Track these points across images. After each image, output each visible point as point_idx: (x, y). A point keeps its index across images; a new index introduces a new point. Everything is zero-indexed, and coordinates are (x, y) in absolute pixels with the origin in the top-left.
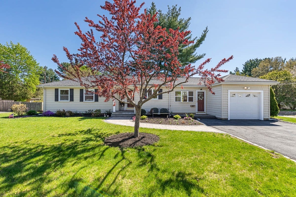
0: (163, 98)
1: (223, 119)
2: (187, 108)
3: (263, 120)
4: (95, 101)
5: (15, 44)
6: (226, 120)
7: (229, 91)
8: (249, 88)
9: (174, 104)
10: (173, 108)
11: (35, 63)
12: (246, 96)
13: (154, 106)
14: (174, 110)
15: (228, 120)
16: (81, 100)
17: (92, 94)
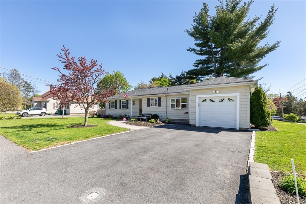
0: (161, 106)
1: (192, 125)
2: (181, 115)
3: (239, 129)
4: (127, 109)
5: (116, 72)
6: (195, 126)
7: (198, 96)
8: (218, 92)
9: (170, 111)
10: (169, 114)
11: (127, 82)
12: (220, 101)
13: (156, 112)
14: (170, 116)
15: (196, 126)
16: (120, 108)
17: (125, 104)
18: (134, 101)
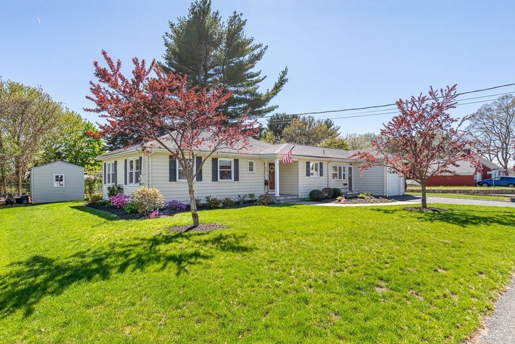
0: (323, 175)
3: (402, 195)
4: (235, 180)
9: (332, 183)
16: (215, 179)
17: (230, 167)
18: (251, 164)
